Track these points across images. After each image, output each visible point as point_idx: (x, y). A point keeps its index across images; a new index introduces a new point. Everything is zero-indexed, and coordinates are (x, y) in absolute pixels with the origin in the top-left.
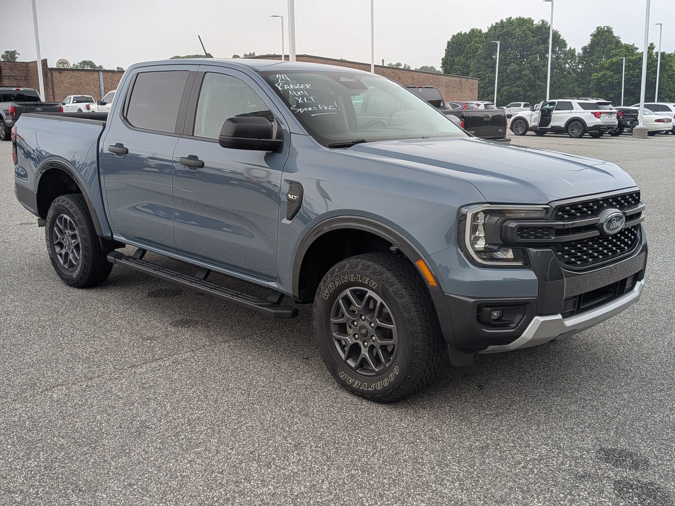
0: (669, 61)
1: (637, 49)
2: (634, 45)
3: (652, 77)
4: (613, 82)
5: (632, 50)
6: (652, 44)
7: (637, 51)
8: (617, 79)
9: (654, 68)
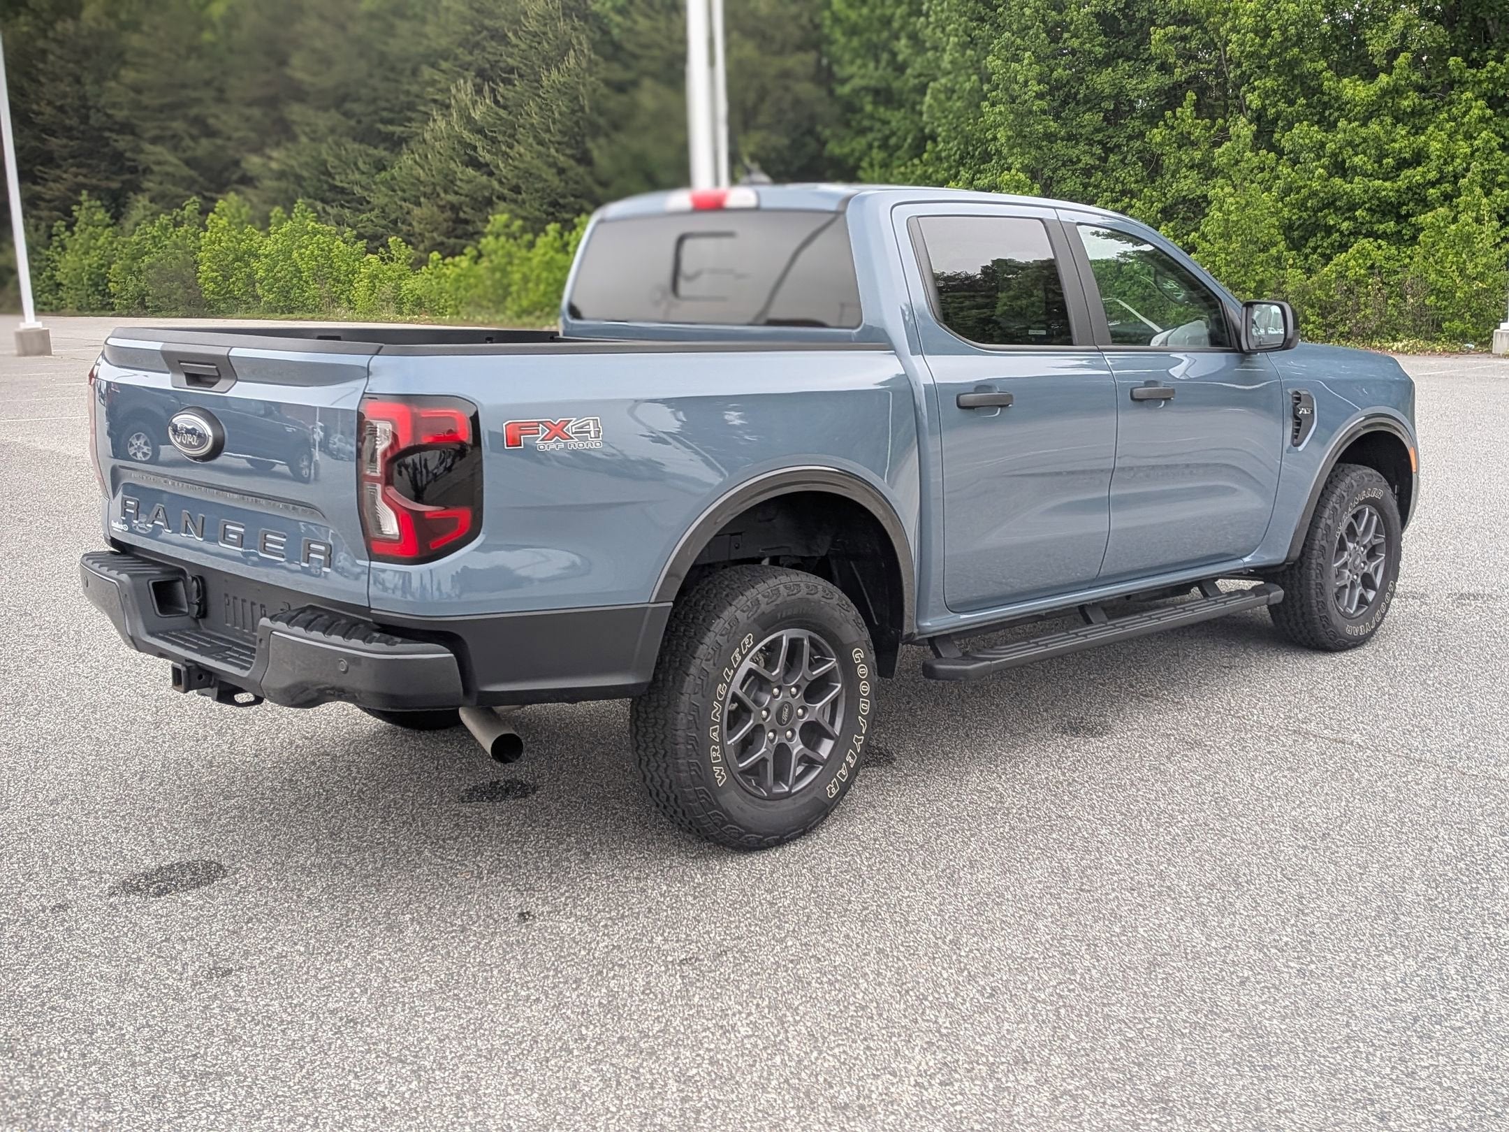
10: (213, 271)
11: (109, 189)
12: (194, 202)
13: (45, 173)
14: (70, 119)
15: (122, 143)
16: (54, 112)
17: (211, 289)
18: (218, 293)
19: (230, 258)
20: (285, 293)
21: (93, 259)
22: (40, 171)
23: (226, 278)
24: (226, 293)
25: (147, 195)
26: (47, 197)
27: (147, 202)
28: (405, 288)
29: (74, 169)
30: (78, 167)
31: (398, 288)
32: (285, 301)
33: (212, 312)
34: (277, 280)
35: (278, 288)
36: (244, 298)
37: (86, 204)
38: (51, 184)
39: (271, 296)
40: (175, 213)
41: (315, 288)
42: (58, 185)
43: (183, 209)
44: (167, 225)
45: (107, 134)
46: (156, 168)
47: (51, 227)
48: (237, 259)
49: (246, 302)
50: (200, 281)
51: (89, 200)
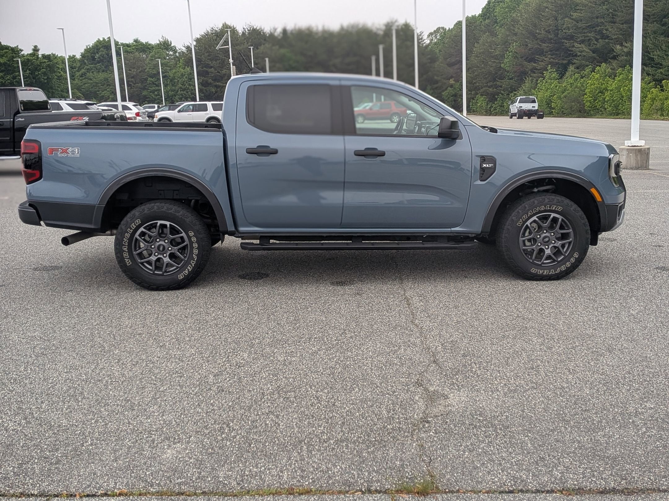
0: (56, 63)
1: (22, 51)
2: (17, 46)
3: (43, 78)
4: (5, 82)
5: (18, 51)
6: (36, 47)
7: (22, 53)
8: (8, 79)
9: (44, 70)
10: (590, 97)
11: (562, 64)
12: (590, 68)
13: (539, 58)
14: (551, 35)
15: (567, 44)
16: (545, 33)
17: (588, 105)
18: (591, 108)
19: (597, 92)
20: (616, 107)
21: (548, 94)
22: (538, 58)
23: (595, 100)
24: (594, 107)
25: (574, 65)
26: (538, 68)
27: (573, 69)
28: (666, 104)
29: (549, 56)
30: (551, 55)
31: (663, 104)
32: (616, 110)
33: (588, 115)
34: (614, 101)
35: (614, 105)
36: (601, 109)
37: (550, 71)
38: (540, 63)
39: (610, 108)
40: (582, 73)
41: (628, 105)
42: (542, 63)
43: (585, 71)
44: (577, 78)
45: (563, 41)
46: (579, 54)
47: (537, 80)
48: (600, 92)
49: (601, 111)
50: (584, 102)
51: (551, 69)
